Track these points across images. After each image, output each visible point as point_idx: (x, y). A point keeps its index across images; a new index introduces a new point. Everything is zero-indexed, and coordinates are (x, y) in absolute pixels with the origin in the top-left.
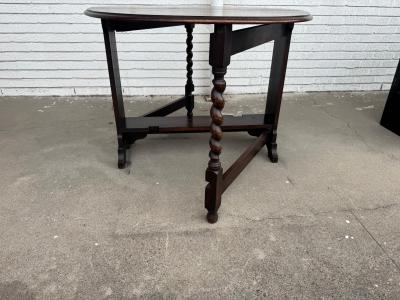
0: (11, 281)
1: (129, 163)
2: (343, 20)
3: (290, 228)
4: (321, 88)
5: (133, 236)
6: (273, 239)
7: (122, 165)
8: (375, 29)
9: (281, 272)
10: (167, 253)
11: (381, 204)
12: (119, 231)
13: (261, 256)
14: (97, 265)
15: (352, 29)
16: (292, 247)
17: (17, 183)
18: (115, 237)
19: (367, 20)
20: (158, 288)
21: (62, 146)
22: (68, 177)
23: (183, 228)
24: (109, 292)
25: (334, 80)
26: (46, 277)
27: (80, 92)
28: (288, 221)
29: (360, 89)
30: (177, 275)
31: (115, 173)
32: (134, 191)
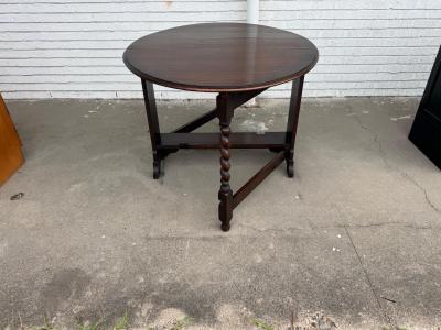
0: (74, 268)
1: (163, 174)
2: (387, 24)
3: (288, 239)
4: (361, 93)
5: (162, 239)
6: (272, 246)
7: (156, 176)
8: (422, 33)
9: (272, 273)
10: (187, 254)
11: (375, 222)
12: (152, 235)
13: (259, 259)
14: (134, 260)
15: (397, 33)
16: (286, 255)
17: (72, 190)
18: (148, 238)
19: (413, 23)
20: (177, 279)
21: (106, 155)
22: (112, 186)
23: (201, 234)
24: (142, 280)
25: (376, 85)
26: (98, 266)
27: (121, 95)
28: (288, 233)
29: (404, 94)
30: (192, 270)
31: (150, 183)
32: (165, 200)
